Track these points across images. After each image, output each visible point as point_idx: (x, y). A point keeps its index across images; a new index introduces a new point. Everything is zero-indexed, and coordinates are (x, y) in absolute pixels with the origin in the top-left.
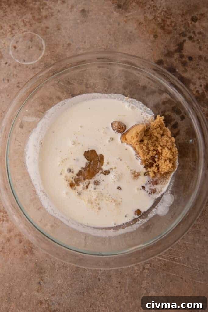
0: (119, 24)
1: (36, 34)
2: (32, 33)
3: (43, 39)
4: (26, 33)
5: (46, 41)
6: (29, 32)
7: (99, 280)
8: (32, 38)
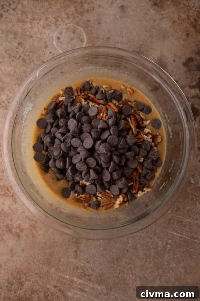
0: (154, 21)
1: (78, 27)
2: (74, 25)
3: (85, 32)
4: (69, 25)
5: (87, 34)
6: (72, 25)
7: (128, 251)
8: (74, 30)
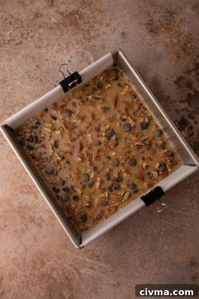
0: (150, 45)
1: (86, 51)
2: (83, 50)
3: (92, 55)
4: (79, 49)
6: (81, 49)
8: (83, 54)
